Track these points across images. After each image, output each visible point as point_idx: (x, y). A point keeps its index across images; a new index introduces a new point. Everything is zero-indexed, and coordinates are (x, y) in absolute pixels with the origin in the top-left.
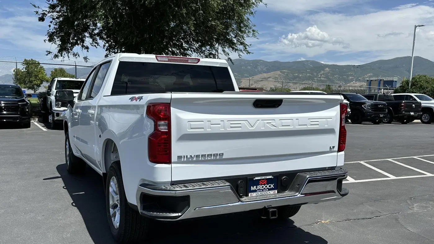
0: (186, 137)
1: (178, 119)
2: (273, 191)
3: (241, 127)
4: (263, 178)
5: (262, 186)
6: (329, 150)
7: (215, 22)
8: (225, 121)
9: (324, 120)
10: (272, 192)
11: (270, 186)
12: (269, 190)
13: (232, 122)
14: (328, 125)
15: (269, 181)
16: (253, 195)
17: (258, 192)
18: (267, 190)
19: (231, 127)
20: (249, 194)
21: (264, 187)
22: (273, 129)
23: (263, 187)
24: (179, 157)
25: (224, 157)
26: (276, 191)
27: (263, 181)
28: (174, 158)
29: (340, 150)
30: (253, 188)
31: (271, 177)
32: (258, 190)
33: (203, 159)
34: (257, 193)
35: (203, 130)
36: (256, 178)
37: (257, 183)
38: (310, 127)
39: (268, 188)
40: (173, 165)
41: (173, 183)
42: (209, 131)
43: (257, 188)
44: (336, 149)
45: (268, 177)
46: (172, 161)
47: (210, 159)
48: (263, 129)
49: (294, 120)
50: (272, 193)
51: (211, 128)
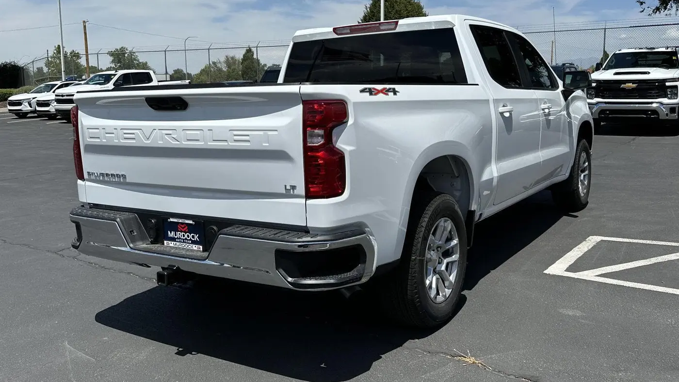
1: (82, 124)
2: (197, 246)
3: (135, 139)
4: (181, 221)
5: (182, 233)
9: (261, 133)
10: (195, 247)
11: (193, 237)
12: (194, 242)
13: (125, 131)
14: (268, 143)
15: (190, 229)
16: (171, 245)
17: (178, 242)
18: (190, 242)
19: (124, 138)
20: (165, 242)
21: (186, 236)
22: (174, 144)
23: (184, 236)
24: (89, 174)
25: (127, 180)
26: (201, 247)
27: (183, 226)
30: (171, 234)
31: (191, 222)
32: (178, 238)
34: (175, 243)
35: (99, 140)
36: (172, 220)
37: (175, 227)
38: (232, 145)
39: (191, 239)
40: (87, 183)
42: (104, 142)
43: (176, 236)
45: (187, 222)
46: (85, 177)
47: (114, 180)
48: (160, 143)
49: (205, 130)
50: (196, 249)
51: (105, 138)
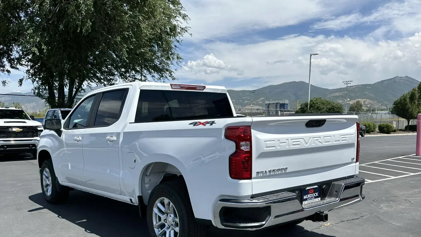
0: (264, 155)
1: (257, 139)
2: (318, 199)
3: (299, 144)
4: (311, 188)
5: (310, 194)
6: (351, 161)
7: (143, 49)
8: (290, 140)
9: (349, 136)
10: (317, 200)
11: (315, 195)
12: (315, 197)
13: (294, 140)
14: (351, 140)
15: (315, 190)
16: (306, 203)
17: (308, 200)
18: (314, 198)
19: (293, 145)
20: (303, 202)
21: (312, 195)
22: (320, 145)
24: (258, 173)
25: (288, 171)
26: (320, 198)
27: (311, 190)
28: (254, 174)
29: (357, 161)
30: (305, 197)
31: (316, 186)
32: (308, 198)
33: (273, 174)
35: (275, 148)
36: (308, 188)
37: (307, 192)
38: (341, 143)
39: (314, 197)
40: (253, 180)
41: (253, 197)
42: (279, 148)
44: (355, 160)
45: (314, 187)
46: (253, 176)
47: (278, 173)
48: (313, 145)
49: (332, 136)
51: (280, 146)
